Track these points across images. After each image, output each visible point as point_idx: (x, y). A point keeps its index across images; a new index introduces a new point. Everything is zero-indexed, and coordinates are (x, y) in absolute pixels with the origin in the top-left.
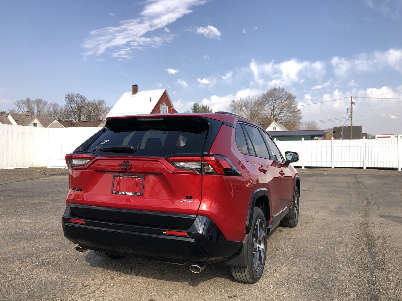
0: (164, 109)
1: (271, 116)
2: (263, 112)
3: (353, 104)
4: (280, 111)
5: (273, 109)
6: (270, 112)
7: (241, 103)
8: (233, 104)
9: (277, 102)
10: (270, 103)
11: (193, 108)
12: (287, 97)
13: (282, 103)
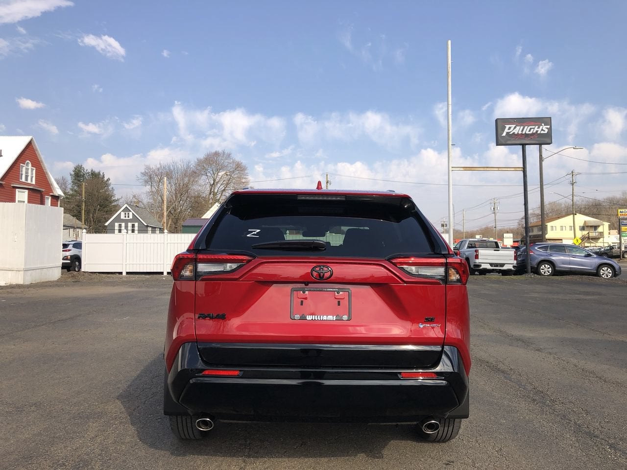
0: (27, 173)
1: (210, 194)
2: (195, 187)
3: (329, 184)
4: (224, 188)
5: (213, 184)
6: (208, 186)
7: (160, 171)
8: (147, 171)
9: (220, 174)
10: (209, 174)
11: (73, 173)
12: (234, 166)
13: (227, 175)
